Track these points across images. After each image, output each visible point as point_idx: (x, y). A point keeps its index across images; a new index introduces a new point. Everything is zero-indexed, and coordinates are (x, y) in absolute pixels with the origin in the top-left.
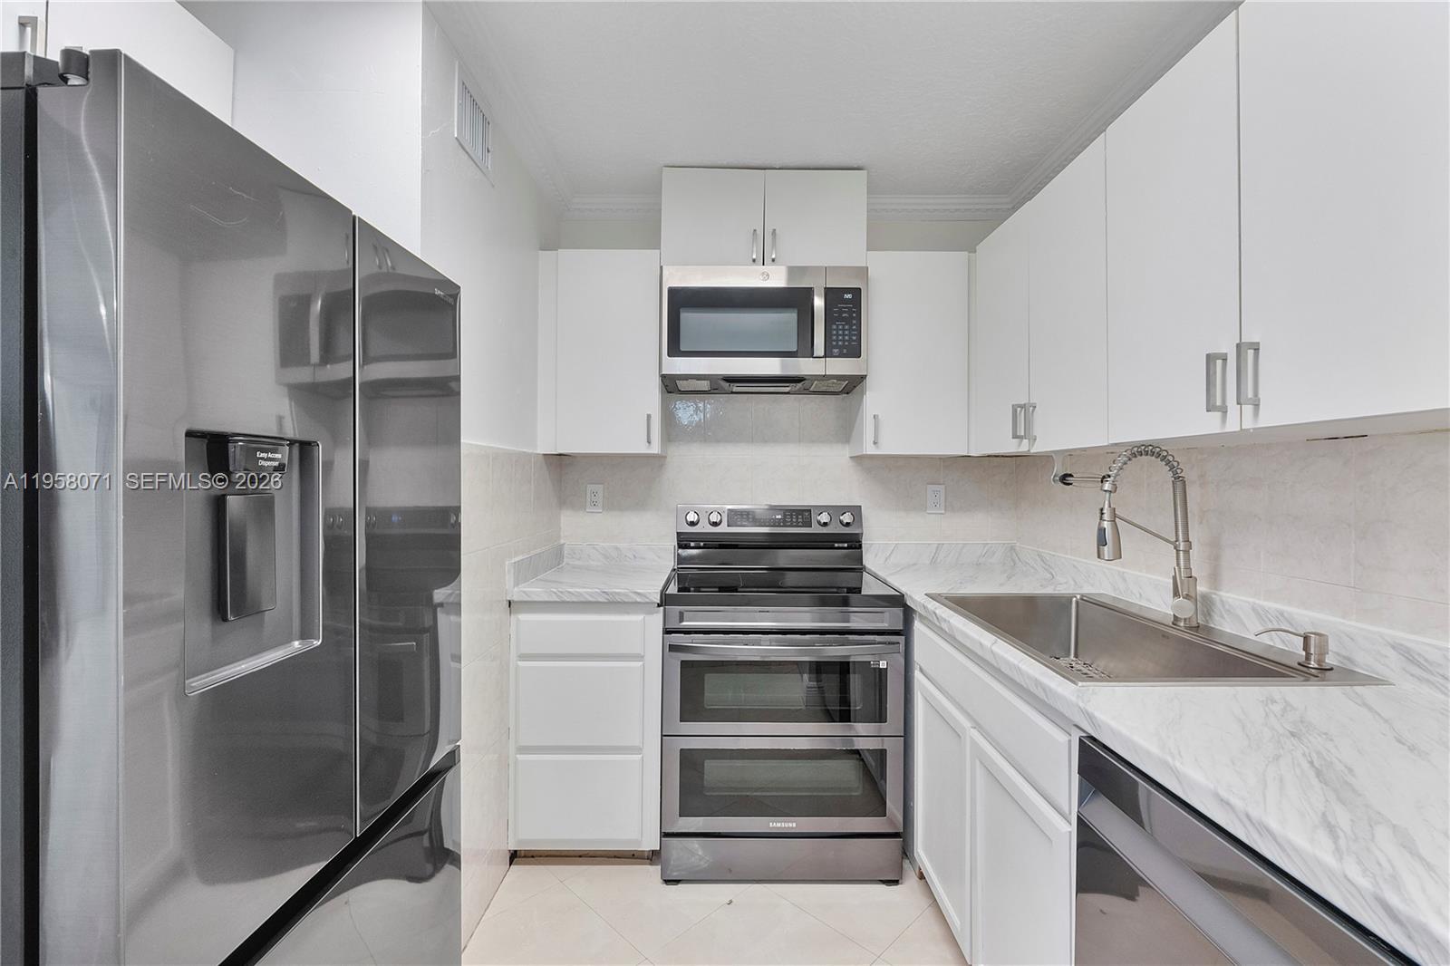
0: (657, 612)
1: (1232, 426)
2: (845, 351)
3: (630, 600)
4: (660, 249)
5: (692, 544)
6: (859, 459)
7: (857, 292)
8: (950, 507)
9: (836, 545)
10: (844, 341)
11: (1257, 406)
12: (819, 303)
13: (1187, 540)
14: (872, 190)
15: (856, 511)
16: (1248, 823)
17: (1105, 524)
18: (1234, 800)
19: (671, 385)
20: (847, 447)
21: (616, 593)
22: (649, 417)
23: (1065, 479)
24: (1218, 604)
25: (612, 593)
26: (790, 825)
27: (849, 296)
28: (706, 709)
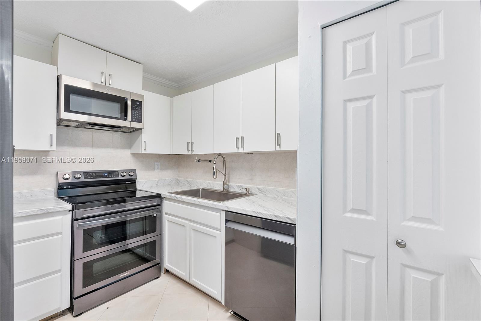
0: (69, 214)
1: (240, 151)
2: (137, 120)
3: (57, 211)
4: (57, 66)
5: (65, 187)
6: (134, 155)
7: (141, 102)
8: (161, 169)
9: (126, 183)
10: (136, 117)
11: (244, 148)
12: (129, 103)
13: (226, 173)
14: (145, 71)
15: (134, 171)
16: (257, 213)
17: (215, 171)
18: (255, 211)
19: (60, 122)
20: (130, 150)
21: (48, 209)
22: (51, 135)
23: (199, 161)
24: (230, 186)
25: (46, 210)
26: (127, 274)
27: (138, 103)
28: (94, 245)
